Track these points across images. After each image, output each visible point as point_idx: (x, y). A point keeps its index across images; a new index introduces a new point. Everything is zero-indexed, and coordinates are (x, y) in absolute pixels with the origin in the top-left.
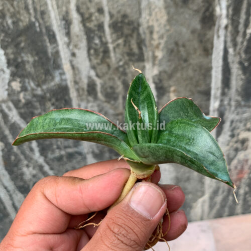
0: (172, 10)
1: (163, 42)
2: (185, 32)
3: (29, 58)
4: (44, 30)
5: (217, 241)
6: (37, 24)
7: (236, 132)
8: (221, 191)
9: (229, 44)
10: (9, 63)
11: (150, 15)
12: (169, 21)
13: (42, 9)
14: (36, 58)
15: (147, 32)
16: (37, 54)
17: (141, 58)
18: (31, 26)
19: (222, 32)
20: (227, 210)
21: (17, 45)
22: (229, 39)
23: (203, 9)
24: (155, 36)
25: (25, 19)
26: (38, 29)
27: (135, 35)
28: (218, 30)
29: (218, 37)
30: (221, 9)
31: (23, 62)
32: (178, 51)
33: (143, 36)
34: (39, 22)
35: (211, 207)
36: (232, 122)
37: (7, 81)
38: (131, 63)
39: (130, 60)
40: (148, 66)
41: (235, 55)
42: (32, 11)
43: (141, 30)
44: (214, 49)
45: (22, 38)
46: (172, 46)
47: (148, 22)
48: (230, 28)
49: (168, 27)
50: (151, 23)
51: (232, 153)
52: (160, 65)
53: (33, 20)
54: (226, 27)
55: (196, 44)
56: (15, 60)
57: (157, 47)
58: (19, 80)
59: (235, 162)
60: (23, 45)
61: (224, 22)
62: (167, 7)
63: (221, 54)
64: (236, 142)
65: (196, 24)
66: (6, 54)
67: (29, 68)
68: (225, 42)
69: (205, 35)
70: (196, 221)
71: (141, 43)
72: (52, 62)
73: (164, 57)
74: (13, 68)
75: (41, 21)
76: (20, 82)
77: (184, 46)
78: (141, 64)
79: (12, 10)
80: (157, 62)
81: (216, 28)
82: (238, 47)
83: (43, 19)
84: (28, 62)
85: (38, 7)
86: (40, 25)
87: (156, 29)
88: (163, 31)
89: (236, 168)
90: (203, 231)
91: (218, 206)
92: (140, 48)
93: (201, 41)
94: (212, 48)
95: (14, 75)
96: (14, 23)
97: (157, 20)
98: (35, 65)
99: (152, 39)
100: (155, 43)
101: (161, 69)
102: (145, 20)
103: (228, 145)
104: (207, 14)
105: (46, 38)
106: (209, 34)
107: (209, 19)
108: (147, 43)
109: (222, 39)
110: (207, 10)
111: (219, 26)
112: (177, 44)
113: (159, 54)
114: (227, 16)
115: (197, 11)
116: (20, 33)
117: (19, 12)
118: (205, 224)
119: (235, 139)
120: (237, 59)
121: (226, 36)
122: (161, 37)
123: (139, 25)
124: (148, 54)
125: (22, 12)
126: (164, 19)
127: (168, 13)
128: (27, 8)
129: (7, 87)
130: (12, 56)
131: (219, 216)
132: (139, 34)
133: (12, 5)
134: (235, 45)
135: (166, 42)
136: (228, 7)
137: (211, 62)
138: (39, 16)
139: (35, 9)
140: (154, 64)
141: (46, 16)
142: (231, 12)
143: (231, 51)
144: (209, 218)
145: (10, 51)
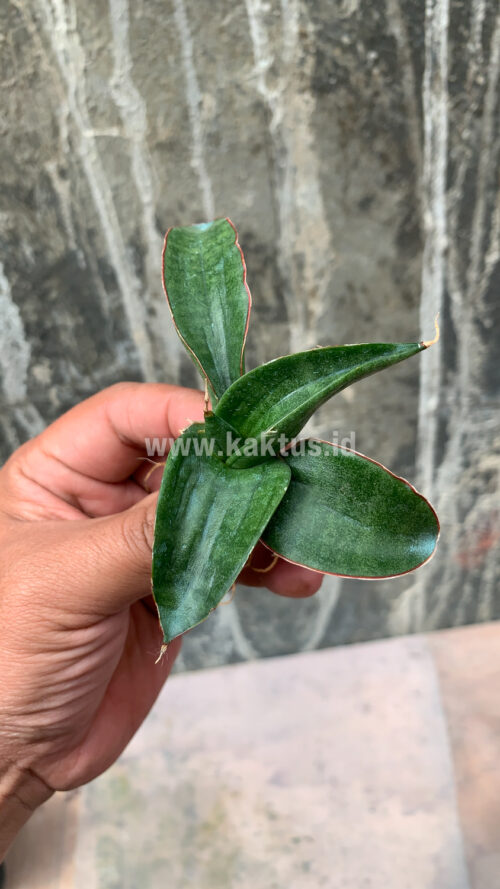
0: (340, 222)
1: (323, 283)
2: (366, 264)
3: (65, 321)
4: (94, 267)
5: (443, 675)
6: (81, 255)
7: (475, 456)
8: (446, 576)
9: (453, 285)
10: (29, 330)
11: (297, 231)
12: (336, 243)
13: (91, 225)
14: (81, 320)
15: (293, 265)
16: (82, 311)
17: (282, 316)
18: (69, 258)
19: (438, 263)
20: (460, 613)
21: (43, 296)
22: (452, 275)
23: (399, 220)
24: (309, 273)
25: (57, 246)
26: (83, 265)
27: (269, 272)
28: (430, 259)
29: (432, 271)
30: (434, 218)
31: (55, 329)
32: (354, 302)
33: (284, 274)
34: (84, 251)
35: (430, 606)
36: (465, 437)
37: (24, 365)
38: (262, 327)
39: (262, 320)
40: (296, 330)
41: (465, 306)
42: (70, 230)
43: (281, 261)
44: (423, 294)
45: (53, 283)
46: (341, 291)
47: (293, 245)
48: (453, 254)
49: (332, 256)
50: (299, 248)
51: (467, 499)
52: (319, 327)
53: (73, 245)
54: (446, 253)
55: (388, 286)
56: (39, 324)
57: (313, 293)
58: (47, 362)
59: (473, 517)
60: (54, 295)
61: (441, 241)
62: (329, 217)
63: (438, 304)
64: (474, 477)
65: (387, 247)
66: (22, 314)
67: (67, 339)
68: (445, 282)
69: (405, 268)
70: (400, 634)
71: (281, 288)
72: (110, 327)
73: (326, 313)
74: (35, 341)
75: (88, 249)
76: (51, 367)
77: (364, 290)
78: (282, 328)
79: (32, 228)
80: (313, 322)
81: (425, 254)
82: (471, 290)
83: (92, 244)
84: (65, 328)
85: (83, 223)
86: (86, 258)
87: (310, 259)
88: (322, 263)
89: (475, 527)
90: (415, 656)
91: (442, 606)
92: (280, 296)
93: (398, 281)
94: (419, 292)
95: (37, 354)
96: (37, 254)
97: (311, 243)
98: (77, 333)
99: (301, 278)
100: (308, 286)
101: (322, 335)
102: (288, 242)
103: (458, 482)
104: (408, 228)
105: (98, 282)
106: (413, 266)
107: (411, 238)
108: (293, 284)
109: (438, 275)
110: (407, 219)
111: (432, 251)
112: (350, 287)
113: (318, 308)
114: (448, 231)
115: (388, 223)
116: (48, 273)
117: (45, 233)
118: (419, 641)
119: (471, 471)
120: (470, 314)
121: (446, 269)
122: (320, 274)
123: (276, 252)
124: (295, 307)
125: (53, 231)
126: (322, 236)
127: (333, 228)
128: (60, 225)
129: (24, 376)
130: (33, 318)
131: (446, 624)
132: (276, 271)
133: (33, 220)
134: (464, 286)
135: (331, 285)
136: (448, 214)
137: (417, 320)
138: (84, 239)
139: (77, 227)
140: (307, 327)
141: (97, 240)
142: (454, 223)
143: (457, 297)
144: (426, 629)
145: (29, 307)
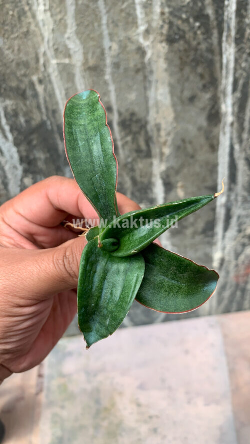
0: (179, 108)
1: (170, 139)
2: (192, 130)
3: (40, 155)
4: (55, 128)
5: (225, 336)
6: (49, 123)
7: (243, 227)
8: (228, 287)
9: (235, 140)
10: (22, 160)
11: (157, 112)
12: (177, 118)
13: (54, 107)
14: (48, 155)
15: (155, 130)
16: (49, 151)
17: (149, 155)
18: (42, 124)
19: (228, 129)
20: (235, 305)
21: (29, 143)
22: (235, 135)
23: (208, 108)
24: (163, 133)
25: (37, 118)
26: (49, 127)
27: (143, 133)
28: (224, 127)
29: (224, 134)
30: (226, 107)
31: (35, 160)
32: (185, 148)
33: (150, 133)
34: (50, 120)
35: (220, 302)
36: (239, 217)
37: (19, 177)
38: (139, 160)
39: (138, 157)
40: (156, 162)
41: (241, 151)
42: (44, 110)
43: (149, 127)
44: (220, 145)
45: (34, 136)
46: (179, 142)
47: (155, 119)
48: (236, 125)
49: (175, 125)
50: (158, 121)
51: (239, 248)
52: (167, 161)
53: (45, 118)
54: (232, 124)
55: (202, 140)
56: (27, 157)
57: (165, 143)
58: (30, 176)
59: (242, 257)
60: (35, 142)
61: (230, 119)
62: (174, 105)
63: (227, 150)
64: (243, 237)
65: (203, 121)
66: (19, 152)
67: (41, 165)
68: (231, 139)
69: (211, 132)
70: (204, 315)
71: (148, 140)
72: (63, 159)
73: (171, 154)
74: (25, 165)
75: (52, 119)
76: (33, 178)
77: (190, 142)
78: (148, 160)
79: (24, 109)
80: (164, 158)
81: (222, 125)
82: (244, 143)
83: (54, 117)
84: (40, 159)
85: (50, 107)
86: (51, 124)
87: (163, 126)
88: (170, 128)
89: (243, 262)
90: (211, 326)
91: (225, 302)
92: (148, 145)
93: (207, 138)
94: (218, 144)
95: (26, 172)
96: (27, 122)
97: (164, 118)
98: (46, 161)
99: (159, 136)
100: (162, 140)
101: (169, 165)
102: (153, 118)
103: (235, 239)
104: (213, 112)
105: (57, 136)
106: (215, 130)
107: (215, 116)
108: (155, 139)
109: (228, 135)
110: (213, 107)
111: (225, 124)
112: (183, 141)
113: (167, 151)
114: (233, 113)
115: (203, 109)
116: (33, 131)
117: (31, 112)
118: (214, 319)
119: (242, 234)
120: (243, 155)
121: (232, 133)
122: (168, 134)
123: (146, 123)
124: (155, 150)
125: (35, 111)
126: (170, 115)
127: (175, 111)
128: (39, 107)
129: (19, 183)
130: (24, 154)
131: (227, 311)
132: (146, 132)
133: (25, 105)
134: (241, 141)
135: (173, 140)
136: (233, 105)
137: (217, 158)
138: (50, 115)
139: (47, 108)
140: (161, 160)
141: (57, 115)
142: (236, 109)
143: (237, 147)
144: (217, 313)
145: (23, 148)
